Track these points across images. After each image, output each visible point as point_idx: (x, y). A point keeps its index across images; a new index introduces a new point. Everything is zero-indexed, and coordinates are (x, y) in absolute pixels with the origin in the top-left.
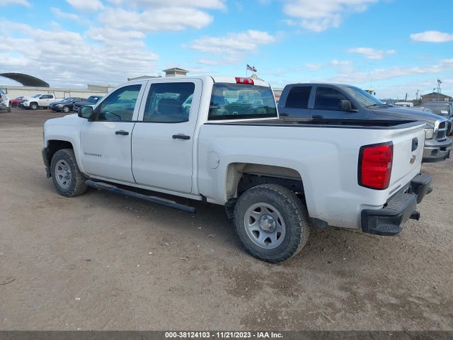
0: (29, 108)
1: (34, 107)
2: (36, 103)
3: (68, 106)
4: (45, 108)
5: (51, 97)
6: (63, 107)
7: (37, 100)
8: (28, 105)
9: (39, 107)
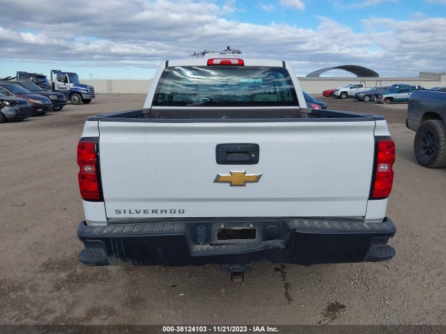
0: (339, 97)
1: (344, 96)
2: (346, 93)
3: (370, 96)
4: (351, 97)
5: (361, 86)
6: (364, 97)
7: (347, 90)
8: (339, 94)
9: (348, 97)
